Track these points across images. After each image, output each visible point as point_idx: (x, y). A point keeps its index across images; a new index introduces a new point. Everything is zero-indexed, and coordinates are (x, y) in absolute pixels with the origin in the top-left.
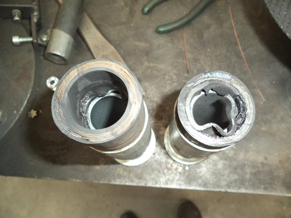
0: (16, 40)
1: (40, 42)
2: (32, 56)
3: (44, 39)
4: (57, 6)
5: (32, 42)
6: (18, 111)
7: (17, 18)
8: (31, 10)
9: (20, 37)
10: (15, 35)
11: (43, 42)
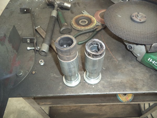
0: (29, 48)
1: (37, 49)
2: (34, 53)
3: (38, 48)
4: (43, 39)
5: (34, 49)
6: (28, 71)
7: (28, 42)
8: (34, 39)
9: (30, 47)
10: (28, 46)
11: (38, 49)
